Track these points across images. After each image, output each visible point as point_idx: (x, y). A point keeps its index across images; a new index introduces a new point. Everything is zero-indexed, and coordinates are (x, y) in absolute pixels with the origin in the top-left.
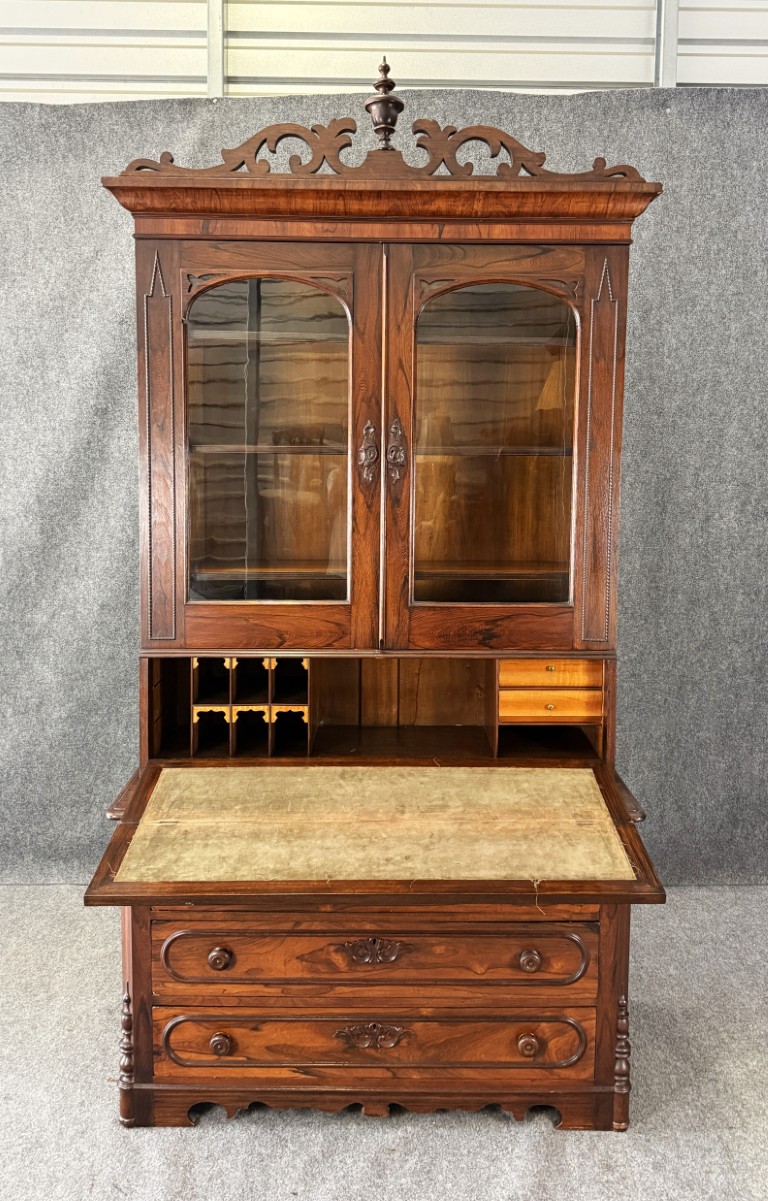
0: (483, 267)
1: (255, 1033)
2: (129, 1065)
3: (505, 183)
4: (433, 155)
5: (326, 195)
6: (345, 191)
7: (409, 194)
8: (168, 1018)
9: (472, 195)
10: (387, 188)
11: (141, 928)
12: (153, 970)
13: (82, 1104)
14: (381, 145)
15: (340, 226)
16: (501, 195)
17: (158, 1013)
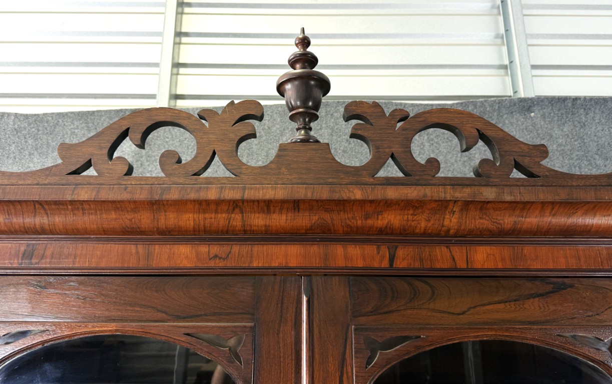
0: (463, 313)
3: (494, 189)
4: (377, 148)
5: (213, 207)
6: (243, 201)
7: (342, 204)
9: (443, 205)
10: (309, 196)
14: (300, 135)
15: (236, 249)
16: (489, 205)
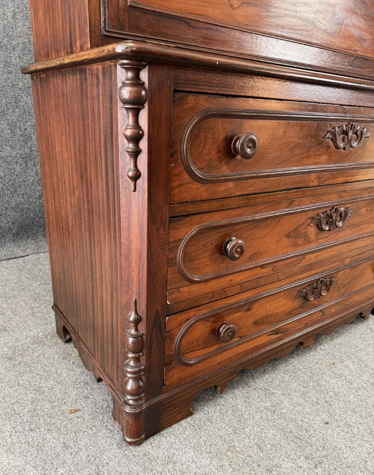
1: (248, 313)
2: (139, 387)
8: (180, 325)
11: (158, 229)
12: (169, 277)
13: (66, 446)
17: (171, 322)
